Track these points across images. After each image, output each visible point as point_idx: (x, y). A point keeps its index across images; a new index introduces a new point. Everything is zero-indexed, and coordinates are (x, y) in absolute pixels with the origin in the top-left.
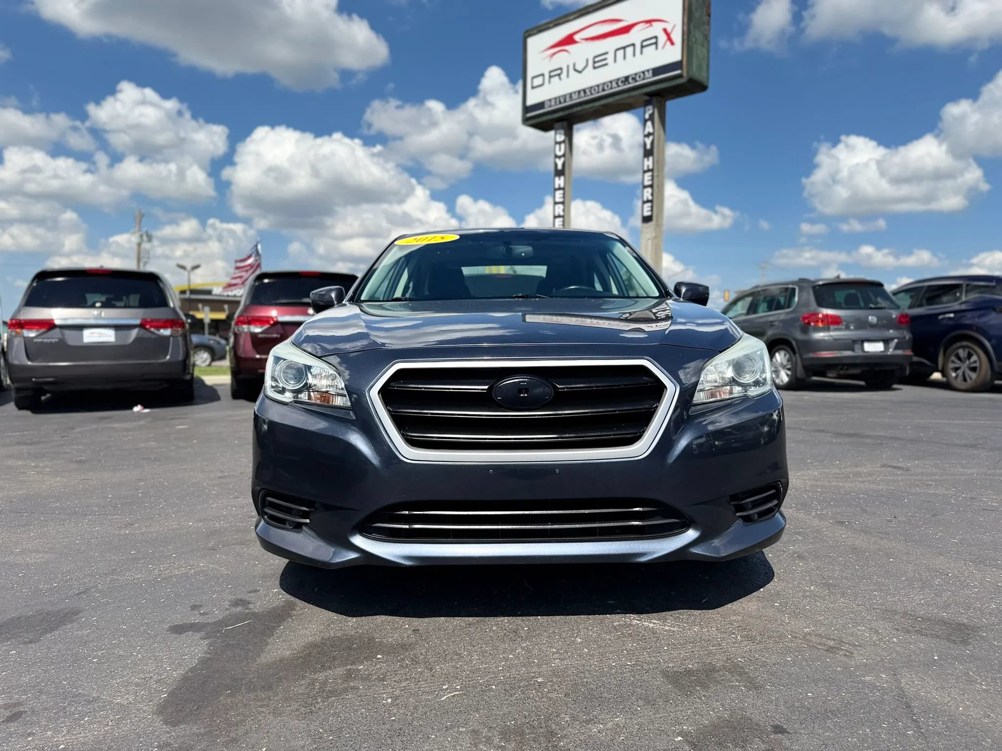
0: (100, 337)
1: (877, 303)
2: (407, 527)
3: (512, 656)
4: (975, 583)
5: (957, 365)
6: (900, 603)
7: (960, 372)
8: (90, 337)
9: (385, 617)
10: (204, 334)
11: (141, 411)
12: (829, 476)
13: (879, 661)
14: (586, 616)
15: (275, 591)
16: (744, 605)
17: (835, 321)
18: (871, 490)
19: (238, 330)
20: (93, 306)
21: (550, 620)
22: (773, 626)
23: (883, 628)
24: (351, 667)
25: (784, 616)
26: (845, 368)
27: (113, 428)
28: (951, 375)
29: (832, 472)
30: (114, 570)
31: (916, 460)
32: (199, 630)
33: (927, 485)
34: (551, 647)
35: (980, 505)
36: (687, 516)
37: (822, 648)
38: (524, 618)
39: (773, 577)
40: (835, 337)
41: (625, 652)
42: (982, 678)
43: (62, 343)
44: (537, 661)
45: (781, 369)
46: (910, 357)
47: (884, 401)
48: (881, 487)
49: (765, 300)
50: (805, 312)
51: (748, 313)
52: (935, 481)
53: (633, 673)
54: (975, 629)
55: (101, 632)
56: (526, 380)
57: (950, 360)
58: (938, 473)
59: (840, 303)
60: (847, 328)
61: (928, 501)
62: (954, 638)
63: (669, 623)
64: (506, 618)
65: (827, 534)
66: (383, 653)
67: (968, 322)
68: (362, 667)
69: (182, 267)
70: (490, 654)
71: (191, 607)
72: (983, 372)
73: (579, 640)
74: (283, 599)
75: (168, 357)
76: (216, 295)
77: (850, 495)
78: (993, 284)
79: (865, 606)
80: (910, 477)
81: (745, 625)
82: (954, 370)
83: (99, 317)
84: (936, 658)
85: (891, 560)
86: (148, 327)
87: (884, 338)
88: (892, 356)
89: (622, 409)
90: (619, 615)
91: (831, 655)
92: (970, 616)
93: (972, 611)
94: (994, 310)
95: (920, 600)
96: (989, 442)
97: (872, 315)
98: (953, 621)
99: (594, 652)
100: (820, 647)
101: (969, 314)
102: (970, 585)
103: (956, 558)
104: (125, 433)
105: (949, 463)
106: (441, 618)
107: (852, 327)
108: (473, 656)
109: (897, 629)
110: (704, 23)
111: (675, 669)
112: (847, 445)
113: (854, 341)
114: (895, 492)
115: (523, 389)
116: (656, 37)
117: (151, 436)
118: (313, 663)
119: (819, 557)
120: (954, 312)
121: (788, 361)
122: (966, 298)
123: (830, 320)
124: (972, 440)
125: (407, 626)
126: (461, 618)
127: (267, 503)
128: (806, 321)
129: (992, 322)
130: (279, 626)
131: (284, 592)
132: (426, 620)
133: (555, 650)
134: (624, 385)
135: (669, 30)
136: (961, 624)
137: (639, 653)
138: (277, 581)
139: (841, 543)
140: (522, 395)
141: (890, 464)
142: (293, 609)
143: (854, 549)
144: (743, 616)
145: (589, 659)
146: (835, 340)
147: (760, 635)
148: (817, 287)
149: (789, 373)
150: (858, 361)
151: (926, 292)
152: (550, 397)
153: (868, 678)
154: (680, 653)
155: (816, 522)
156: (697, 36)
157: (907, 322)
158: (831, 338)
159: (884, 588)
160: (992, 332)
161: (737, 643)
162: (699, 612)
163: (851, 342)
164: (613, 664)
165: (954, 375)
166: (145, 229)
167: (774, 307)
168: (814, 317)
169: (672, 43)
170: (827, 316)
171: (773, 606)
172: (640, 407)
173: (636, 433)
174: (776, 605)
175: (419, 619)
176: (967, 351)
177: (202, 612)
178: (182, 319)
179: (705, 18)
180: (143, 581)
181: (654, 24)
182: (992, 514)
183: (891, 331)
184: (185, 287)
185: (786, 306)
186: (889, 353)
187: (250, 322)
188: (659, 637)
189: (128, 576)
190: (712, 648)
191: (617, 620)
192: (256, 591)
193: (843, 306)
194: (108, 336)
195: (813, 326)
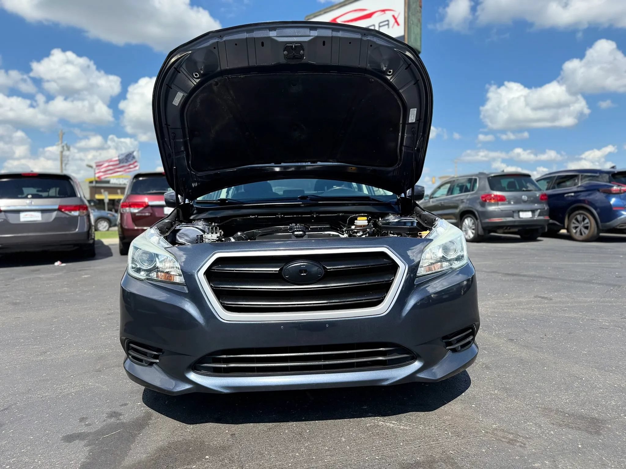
0: (31, 217)
1: (527, 187)
2: (225, 366)
3: (298, 454)
4: (600, 385)
5: (576, 225)
6: (553, 402)
7: (578, 229)
8: (24, 217)
9: (213, 424)
10: (104, 209)
11: (60, 265)
12: (502, 305)
13: (543, 451)
14: (348, 419)
15: (139, 404)
16: (452, 407)
17: (502, 199)
18: (529, 315)
19: (123, 211)
20: (26, 197)
21: (324, 423)
22: (472, 423)
23: (544, 423)
24: (187, 467)
25: (479, 415)
26: (509, 228)
27: (40, 278)
28: (573, 232)
29: (504, 302)
30: (29, 390)
31: (555, 292)
32: (83, 439)
33: (564, 310)
34: (324, 446)
35: (598, 325)
36: (415, 353)
37: (505, 440)
38: (307, 422)
39: (470, 384)
40: (502, 209)
41: (374, 448)
42: (611, 462)
43: (6, 222)
44: (315, 458)
45: (468, 229)
46: (548, 220)
47: (533, 249)
48: (535, 312)
49: (458, 186)
50: (482, 193)
51: (447, 195)
52: (569, 307)
53: (380, 466)
54: (604, 422)
55: (14, 443)
56: (305, 264)
57: (572, 222)
58: (570, 301)
59: (505, 187)
60: (509, 203)
61: (565, 323)
62: (590, 429)
63: (403, 423)
64: (295, 423)
65: (503, 349)
66: (210, 454)
67: (582, 198)
68: (195, 466)
69: (90, 167)
70: (283, 453)
71: (80, 419)
72: (592, 229)
73: (344, 439)
74: (144, 411)
75: (77, 230)
76: (112, 184)
77: (516, 319)
78: (598, 175)
79: (531, 406)
80: (553, 305)
81: (453, 423)
82: (574, 228)
83: (30, 204)
84: (580, 446)
85: (545, 368)
86: (63, 210)
87: (531, 209)
88: (537, 220)
89: (370, 282)
90: (370, 418)
91: (511, 446)
92: (599, 411)
93: (600, 407)
94: (599, 191)
95: (566, 400)
96: (599, 278)
97: (524, 195)
98: (589, 415)
99: (354, 449)
100: (503, 440)
101: (582, 194)
102: (597, 387)
103: (587, 366)
104: (48, 282)
105: (576, 294)
106: (251, 424)
107: (512, 203)
108: (271, 455)
109: (553, 424)
110: (418, 12)
111: (408, 461)
112: (512, 282)
113: (514, 212)
114: (544, 316)
115: (303, 270)
116: (388, 21)
117: (65, 283)
118: (161, 464)
119: (499, 367)
120: (575, 192)
121: (473, 224)
122: (581, 183)
123: (499, 198)
124: (589, 277)
125: (227, 431)
126: (264, 424)
127: (130, 348)
128: (484, 199)
129: (597, 198)
130: (139, 434)
131: (145, 405)
132: (240, 426)
133: (327, 448)
134: (371, 266)
135: (396, 16)
136: (593, 418)
137: (383, 448)
138: (141, 395)
139: (512, 356)
140: (302, 274)
141: (540, 295)
142: (150, 419)
143: (521, 361)
144: (452, 416)
145: (350, 455)
146: (502, 210)
147: (464, 431)
148: (490, 178)
149: (474, 231)
150: (516, 224)
151: (557, 180)
152: (321, 275)
153: (536, 465)
154: (411, 448)
155: (496, 340)
156: (414, 20)
157: (545, 199)
158: (499, 210)
159: (542, 391)
160: (597, 205)
161: (449, 438)
162: (423, 413)
163: (511, 212)
164: (367, 459)
165: (574, 231)
166: (65, 142)
167: (464, 190)
168: (489, 196)
169: (398, 24)
170: (496, 196)
171: (471, 407)
172: (382, 280)
173: (380, 298)
174: (473, 407)
175: (235, 425)
176: (582, 216)
177: (87, 423)
178: (86, 205)
179: (418, 8)
180: (49, 399)
181: (387, 12)
182: (606, 331)
183: (536, 205)
184: (92, 179)
185: (471, 190)
186: (535, 219)
187: (131, 205)
188: (397, 435)
189: (39, 395)
190: (432, 443)
191: (369, 422)
192: (126, 405)
193: (507, 189)
194: (37, 217)
195: (488, 203)
